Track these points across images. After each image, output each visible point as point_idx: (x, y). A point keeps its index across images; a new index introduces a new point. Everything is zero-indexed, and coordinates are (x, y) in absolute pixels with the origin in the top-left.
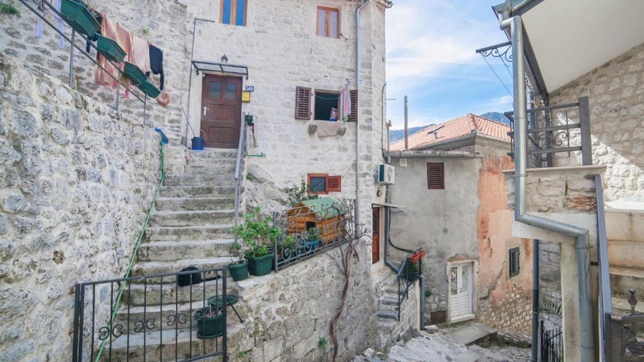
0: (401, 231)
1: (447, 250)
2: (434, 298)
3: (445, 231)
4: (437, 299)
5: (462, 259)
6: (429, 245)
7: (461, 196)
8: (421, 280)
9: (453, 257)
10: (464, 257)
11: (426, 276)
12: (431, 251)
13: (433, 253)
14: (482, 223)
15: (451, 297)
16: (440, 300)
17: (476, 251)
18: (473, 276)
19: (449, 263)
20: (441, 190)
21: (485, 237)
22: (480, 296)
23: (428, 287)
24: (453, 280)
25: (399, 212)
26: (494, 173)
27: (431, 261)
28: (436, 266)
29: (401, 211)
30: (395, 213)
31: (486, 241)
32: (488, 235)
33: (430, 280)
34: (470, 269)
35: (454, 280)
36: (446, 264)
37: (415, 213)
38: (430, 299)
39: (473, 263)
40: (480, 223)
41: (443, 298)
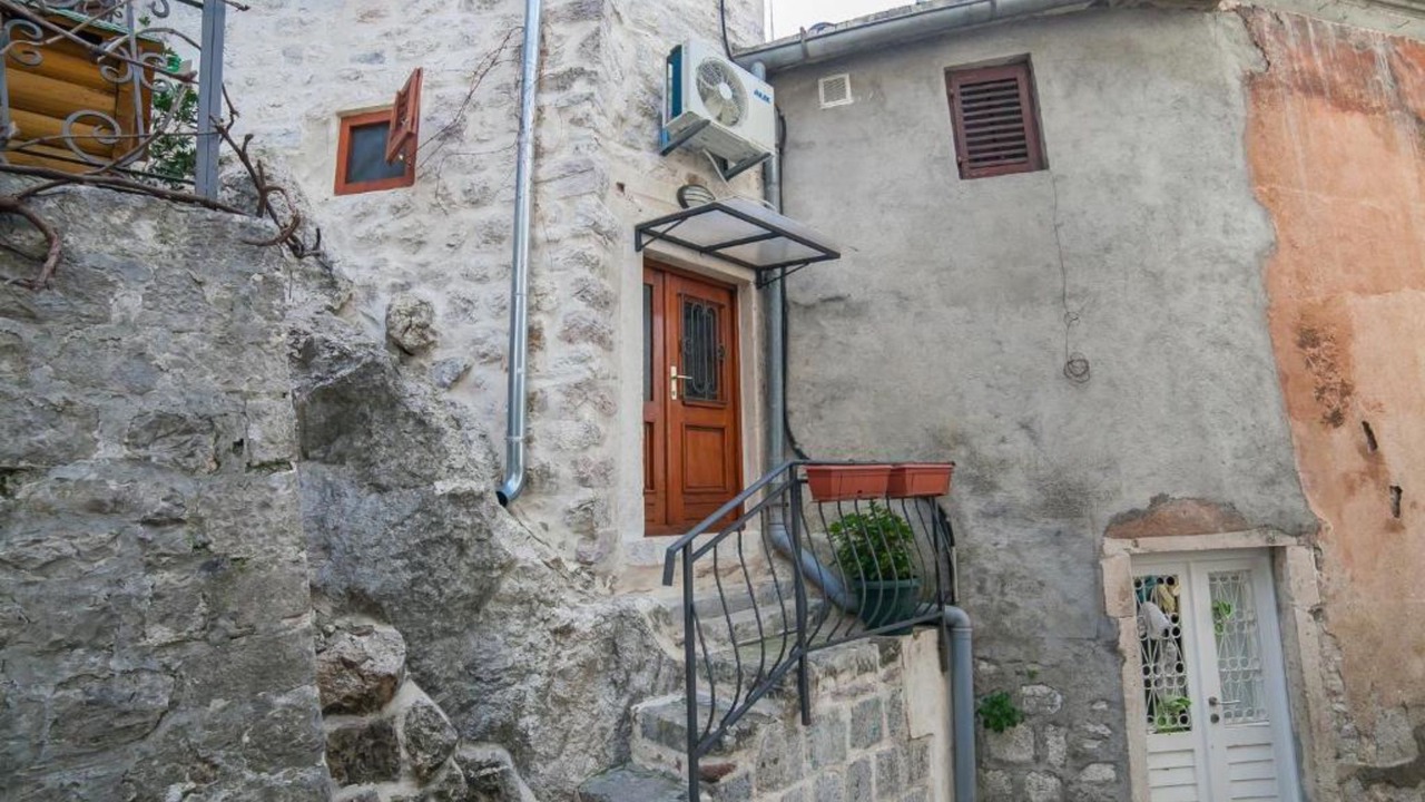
0: (838, 392)
1: (1095, 476)
2: (1040, 743)
3: (1076, 372)
4: (1056, 749)
5: (1196, 529)
6: (988, 450)
7: (1151, 195)
8: (947, 631)
9: (1134, 513)
10: (1207, 516)
11: (982, 612)
12: (1001, 479)
13: (1016, 489)
14: (1308, 338)
15: (1150, 745)
16: (1079, 758)
17: (1287, 488)
18: (1287, 634)
19: (1113, 546)
20: (1028, 179)
21: (1336, 419)
22: (1352, 760)
23: (1001, 675)
24: (1149, 647)
25: (824, 301)
26: (1344, 105)
27: (1008, 534)
28: (1041, 561)
29: (839, 299)
30: (808, 308)
31: (1344, 439)
32: (1357, 411)
33: (1008, 638)
34: (1261, 598)
35: (1162, 647)
36: (1100, 552)
37: (902, 300)
38: (1017, 746)
39: (1275, 554)
40: (1289, 340)
41: (1091, 745)
